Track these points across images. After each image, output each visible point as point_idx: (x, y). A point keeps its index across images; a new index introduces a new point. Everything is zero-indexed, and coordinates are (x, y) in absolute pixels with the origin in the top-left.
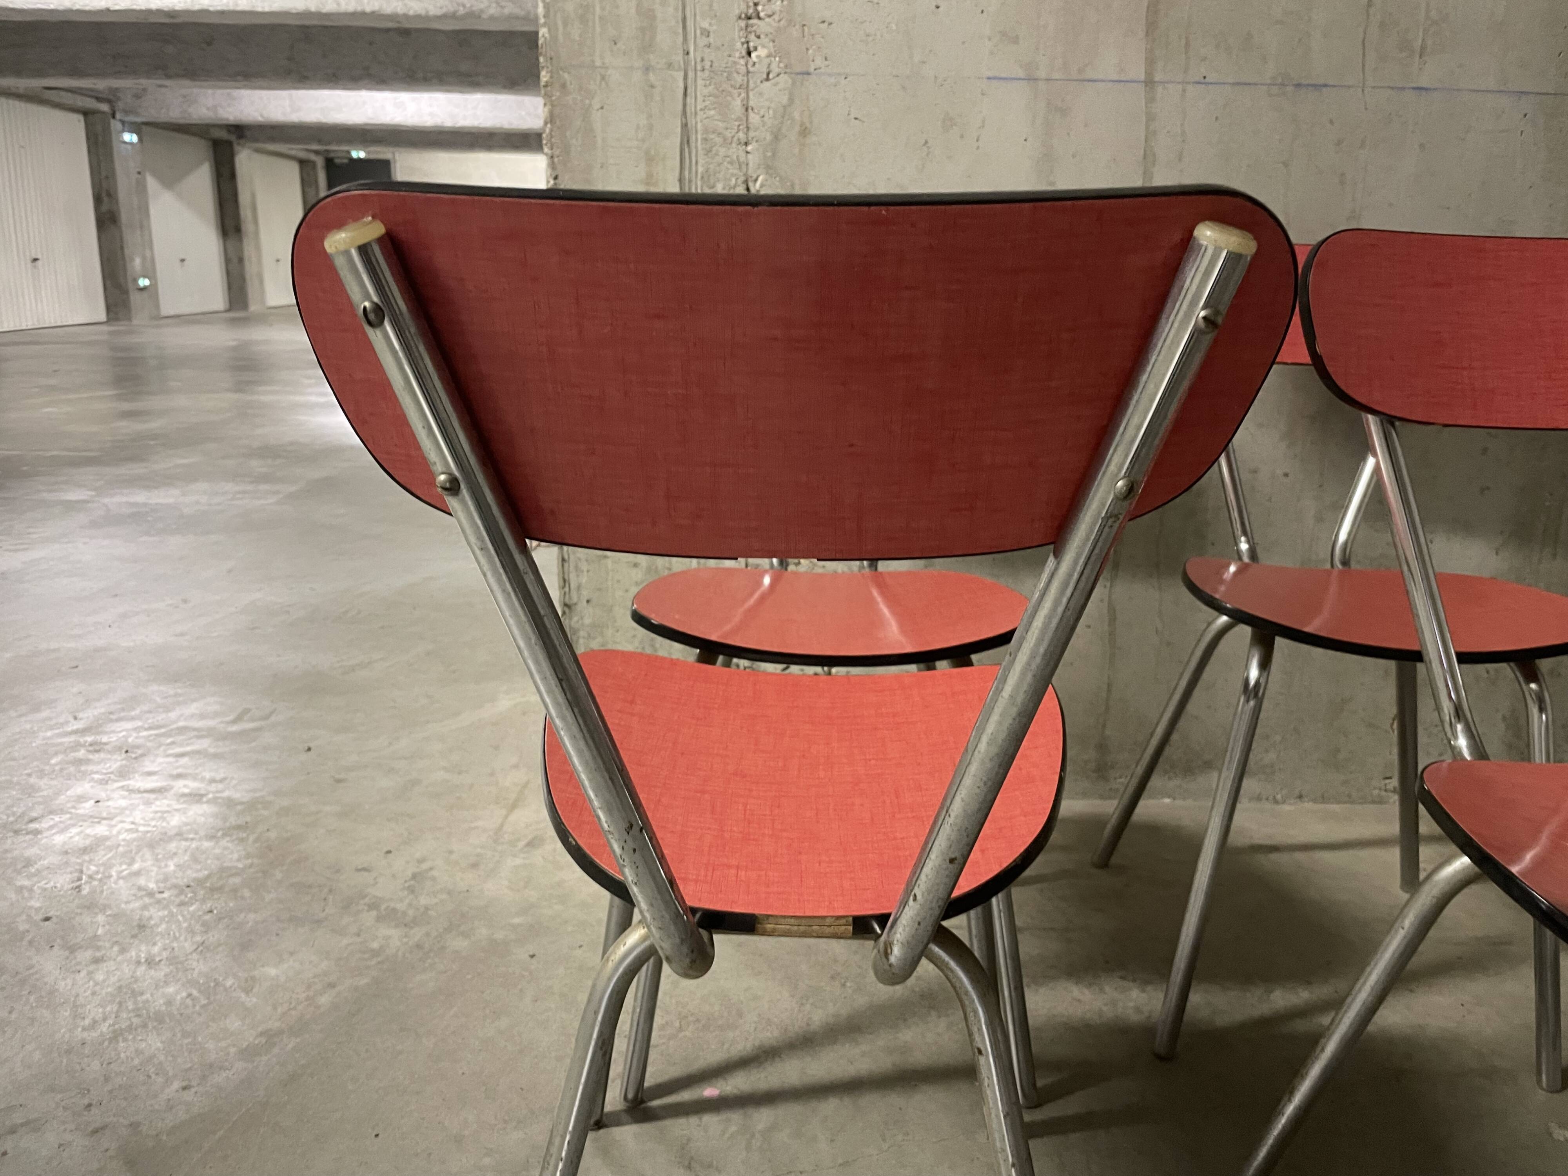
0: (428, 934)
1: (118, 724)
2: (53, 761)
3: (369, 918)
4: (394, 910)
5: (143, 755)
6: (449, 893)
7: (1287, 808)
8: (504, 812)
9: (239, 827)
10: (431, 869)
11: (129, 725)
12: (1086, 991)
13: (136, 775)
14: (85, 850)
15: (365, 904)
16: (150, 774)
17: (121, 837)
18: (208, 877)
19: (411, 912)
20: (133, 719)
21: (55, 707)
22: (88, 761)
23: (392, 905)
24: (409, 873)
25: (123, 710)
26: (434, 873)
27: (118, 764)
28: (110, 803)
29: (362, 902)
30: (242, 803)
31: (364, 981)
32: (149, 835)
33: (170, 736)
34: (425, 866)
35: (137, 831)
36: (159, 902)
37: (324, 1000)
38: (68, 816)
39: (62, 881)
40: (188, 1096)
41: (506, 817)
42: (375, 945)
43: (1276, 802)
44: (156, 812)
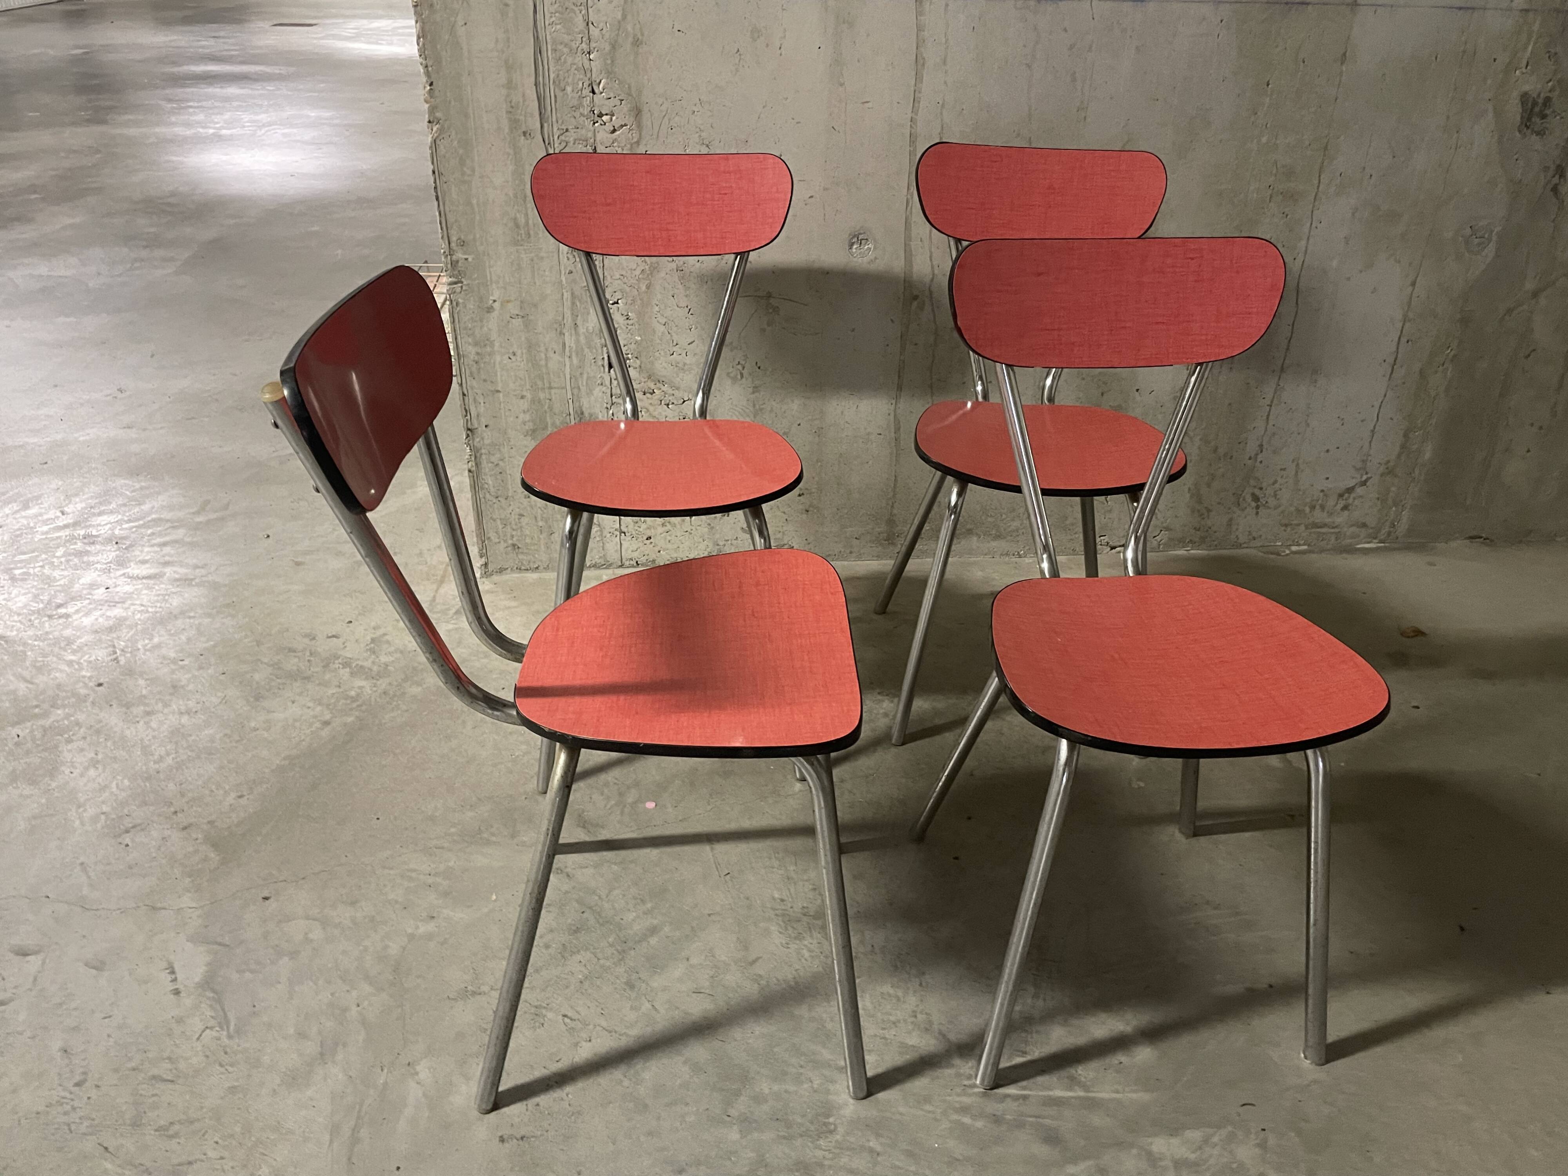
1: (100, 518)
3: (345, 673)
4: (361, 667)
5: (132, 545)
6: (401, 652)
8: (434, 586)
9: (228, 606)
10: (385, 634)
11: (112, 518)
13: (132, 564)
14: (110, 629)
15: (340, 663)
16: (144, 562)
17: (138, 616)
18: (214, 646)
19: (375, 668)
20: (112, 512)
21: (42, 504)
22: (87, 553)
23: (360, 663)
24: (369, 638)
25: (101, 504)
26: (388, 637)
27: (114, 554)
28: (119, 589)
29: (336, 662)
30: (225, 585)
31: (350, 719)
32: (158, 615)
33: (149, 527)
34: (379, 632)
35: (147, 612)
36: (182, 667)
37: (325, 733)
39: (102, 654)
40: (243, 801)
41: (438, 589)
42: (353, 693)
44: (158, 595)
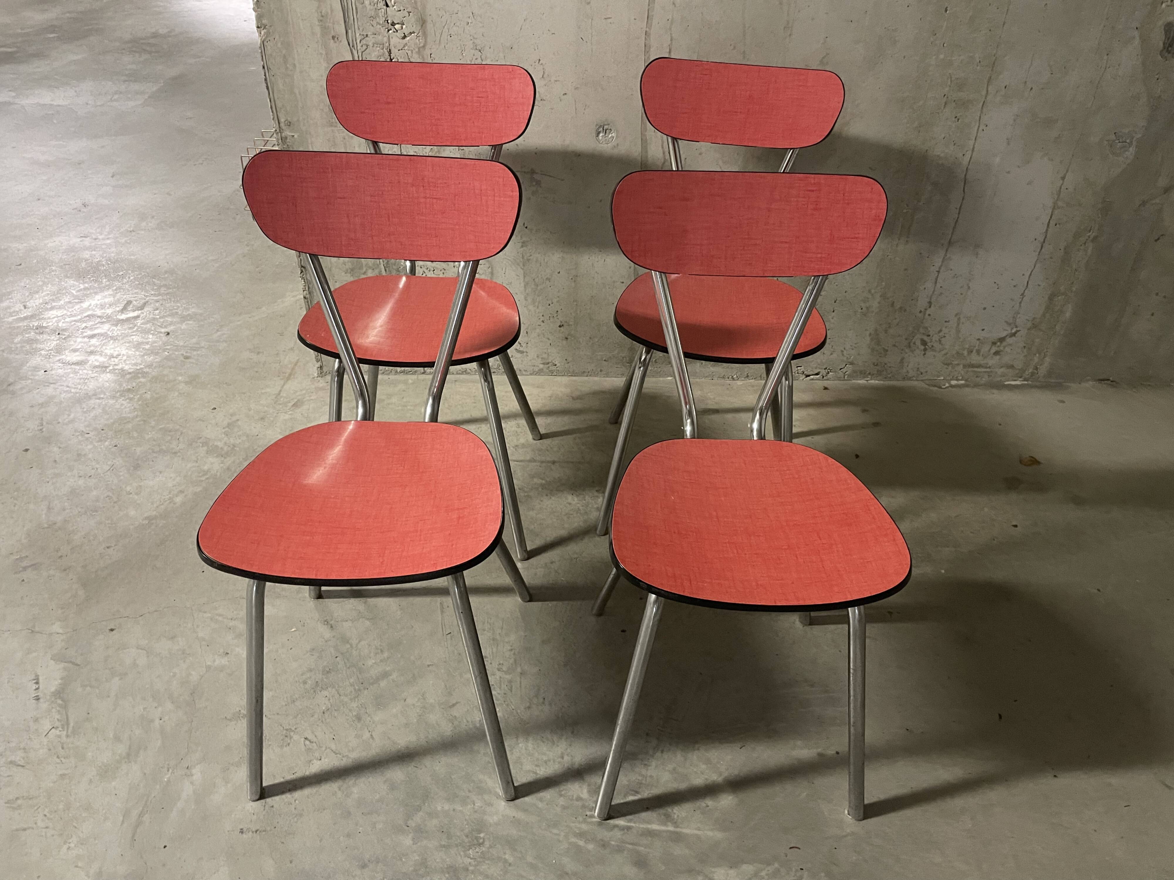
0: (234, 462)
1: (51, 312)
2: (16, 341)
3: (202, 451)
4: (217, 446)
5: (69, 336)
6: (248, 436)
7: (739, 383)
8: (282, 382)
9: (129, 390)
10: (238, 420)
11: (59, 313)
12: (576, 499)
13: (67, 352)
14: (42, 405)
15: (200, 443)
16: (75, 351)
17: (63, 396)
18: (113, 423)
19: (226, 448)
20: (60, 308)
21: (11, 298)
22: (36, 341)
23: (216, 444)
24: (225, 423)
25: (53, 300)
26: (239, 423)
27: (55, 343)
28: (53, 372)
29: (199, 441)
30: (130, 373)
31: (199, 489)
32: (78, 395)
33: (84, 322)
34: (234, 418)
35: (71, 392)
36: (87, 439)
37: (179, 500)
38: (30, 381)
39: (32, 425)
40: (110, 551)
41: (284, 385)
42: (206, 468)
43: (733, 379)
44: (80, 379)
